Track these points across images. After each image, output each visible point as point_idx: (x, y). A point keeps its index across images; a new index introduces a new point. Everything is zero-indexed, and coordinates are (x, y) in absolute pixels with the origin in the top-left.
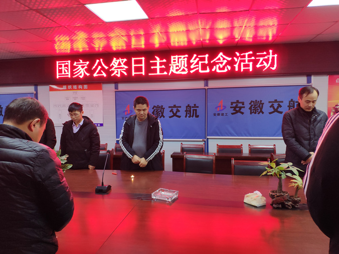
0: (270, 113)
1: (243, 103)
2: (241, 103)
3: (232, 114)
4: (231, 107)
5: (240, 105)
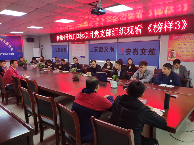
0: (141, 55)
1: (130, 50)
2: (129, 50)
3: (126, 54)
4: (126, 52)
5: (129, 51)
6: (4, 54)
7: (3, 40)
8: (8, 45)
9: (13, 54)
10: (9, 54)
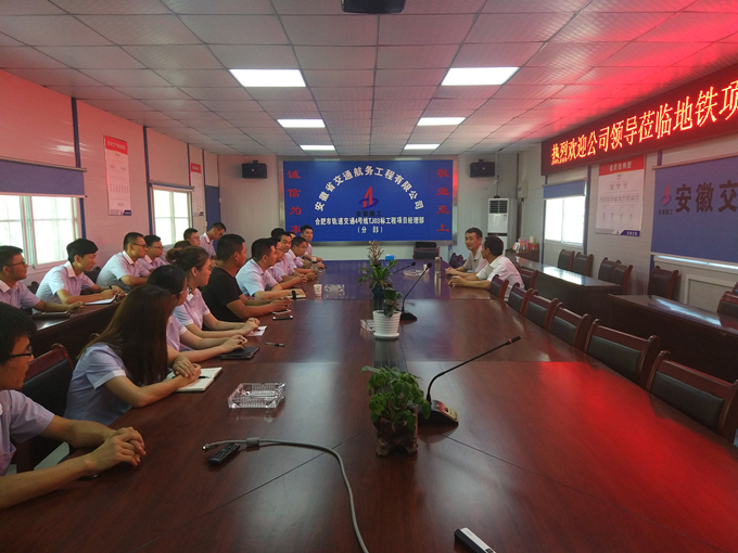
6: (393, 220)
7: (395, 176)
8: (409, 192)
9: (422, 220)
10: (410, 220)
